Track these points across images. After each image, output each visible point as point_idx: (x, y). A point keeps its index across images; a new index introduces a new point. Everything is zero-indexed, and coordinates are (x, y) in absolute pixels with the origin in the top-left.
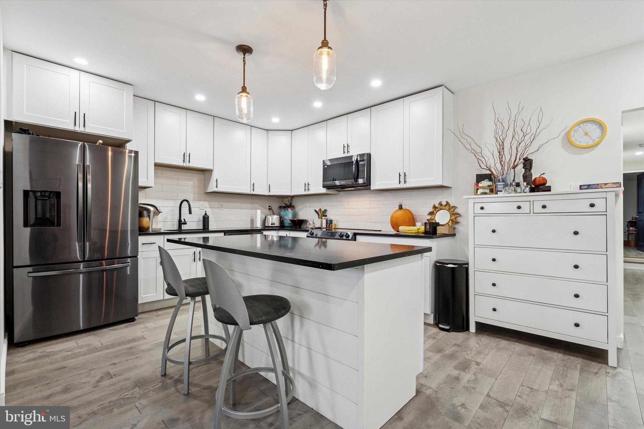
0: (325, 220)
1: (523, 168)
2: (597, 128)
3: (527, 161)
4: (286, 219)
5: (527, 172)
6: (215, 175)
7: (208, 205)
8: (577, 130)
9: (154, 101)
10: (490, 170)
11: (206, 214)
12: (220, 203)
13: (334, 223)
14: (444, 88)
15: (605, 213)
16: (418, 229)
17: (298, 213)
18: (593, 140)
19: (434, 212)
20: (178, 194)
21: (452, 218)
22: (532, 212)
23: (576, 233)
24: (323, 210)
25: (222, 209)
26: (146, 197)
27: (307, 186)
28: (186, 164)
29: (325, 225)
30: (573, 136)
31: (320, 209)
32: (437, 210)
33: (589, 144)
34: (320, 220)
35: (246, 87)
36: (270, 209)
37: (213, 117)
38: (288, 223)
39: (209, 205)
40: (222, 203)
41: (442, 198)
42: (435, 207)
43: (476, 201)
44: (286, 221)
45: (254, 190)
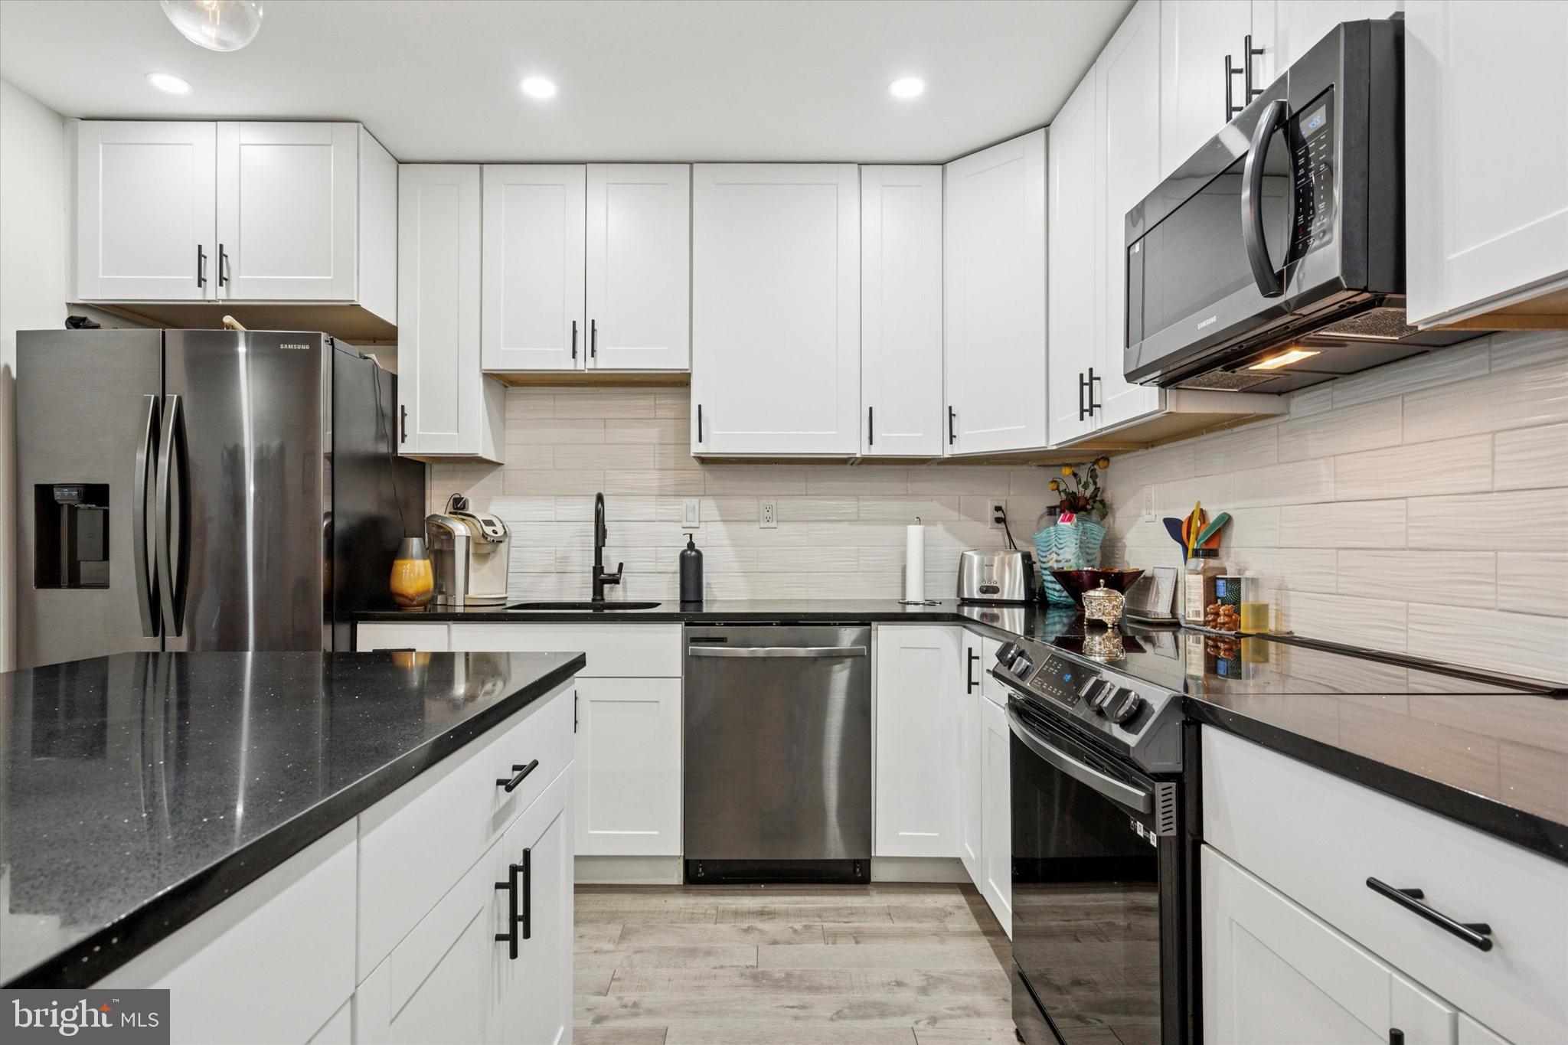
0: (1200, 578)
7: (717, 512)
9: (479, 164)
11: (691, 546)
12: (763, 502)
13: (1248, 598)
17: (1123, 538)
20: (605, 473)
24: (1212, 517)
25: (774, 524)
26: (504, 492)
28: (584, 365)
29: (1201, 609)
36: (998, 520)
37: (687, 166)
39: (719, 508)
40: (773, 502)
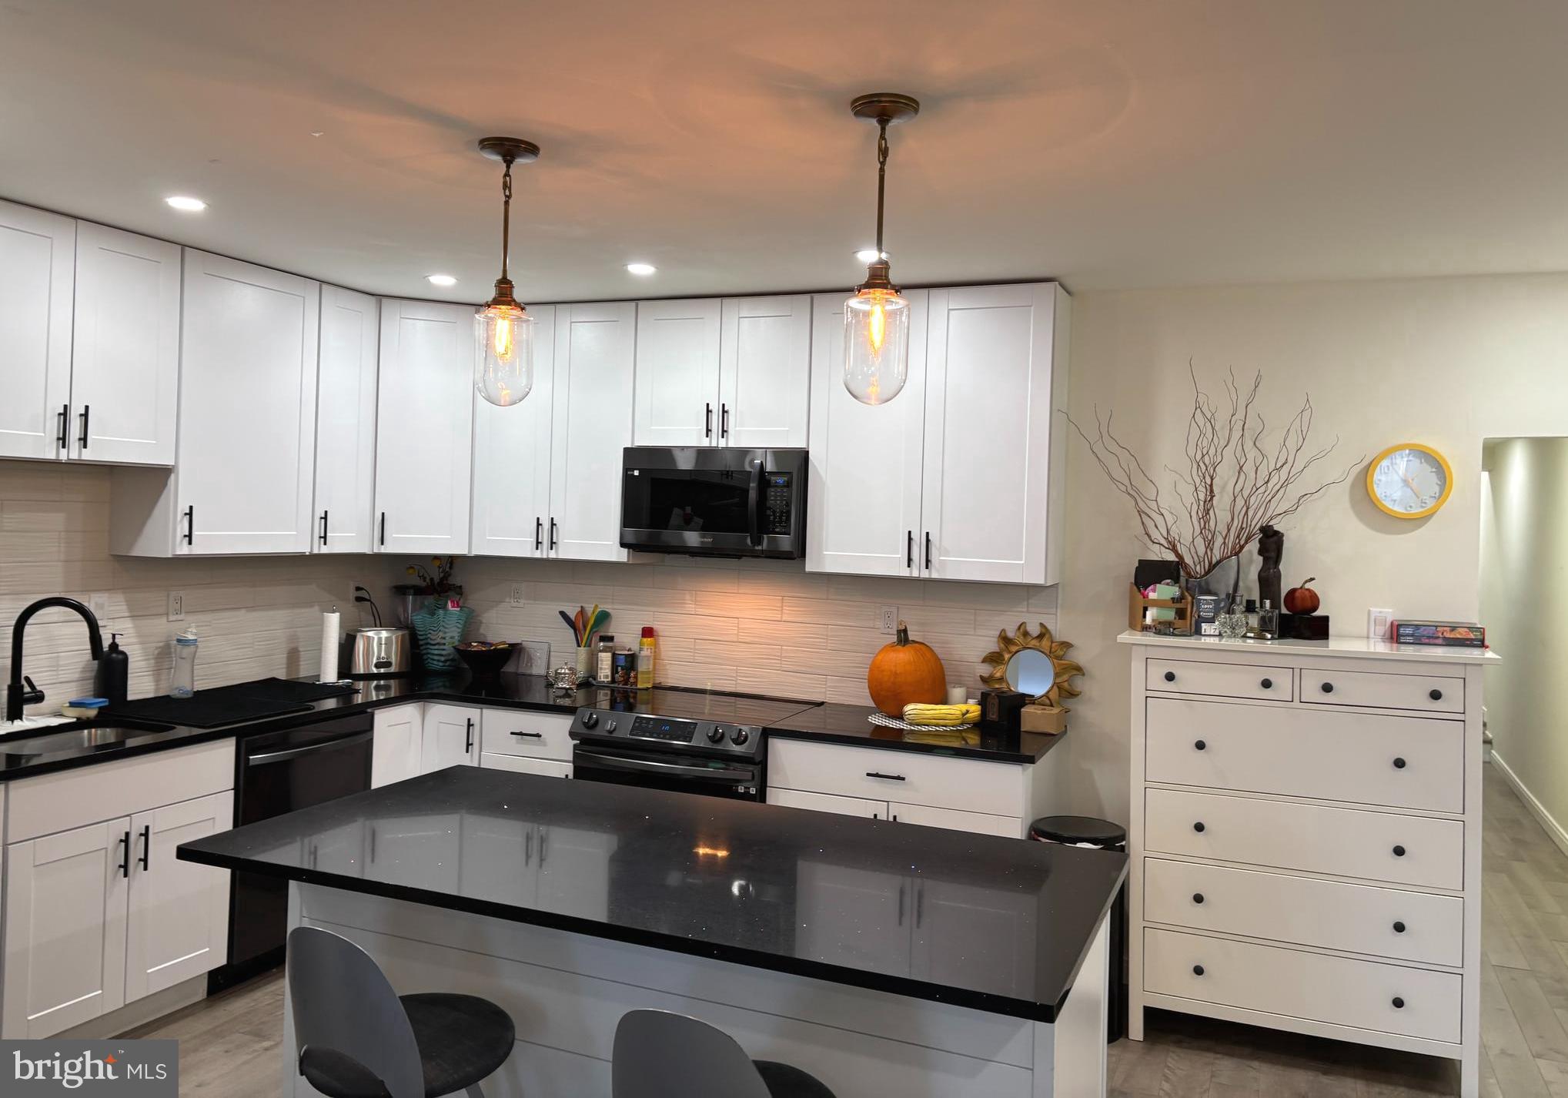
0: (609, 655)
1: (1260, 552)
2: (1432, 472)
3: (1272, 536)
4: (438, 644)
5: (1269, 569)
6: (183, 492)
7: (125, 607)
8: (1386, 469)
10: (1174, 549)
11: (114, 647)
12: (173, 594)
13: (642, 667)
14: (1058, 286)
15: (1461, 717)
16: (964, 715)
17: (481, 618)
18: (1422, 503)
19: (1003, 656)
21: (1059, 680)
22: (1296, 698)
23: (1400, 763)
24: (593, 616)
25: (178, 617)
27: (547, 530)
28: (70, 454)
29: (609, 674)
30: (1378, 484)
31: (582, 611)
32: (1014, 649)
33: (1414, 511)
34: (583, 650)
36: (359, 599)
37: (180, 247)
38: (443, 659)
39: (131, 605)
40: (182, 593)
41: (1028, 612)
42: (1005, 639)
43: (1152, 652)
44: (436, 652)
45: (325, 537)
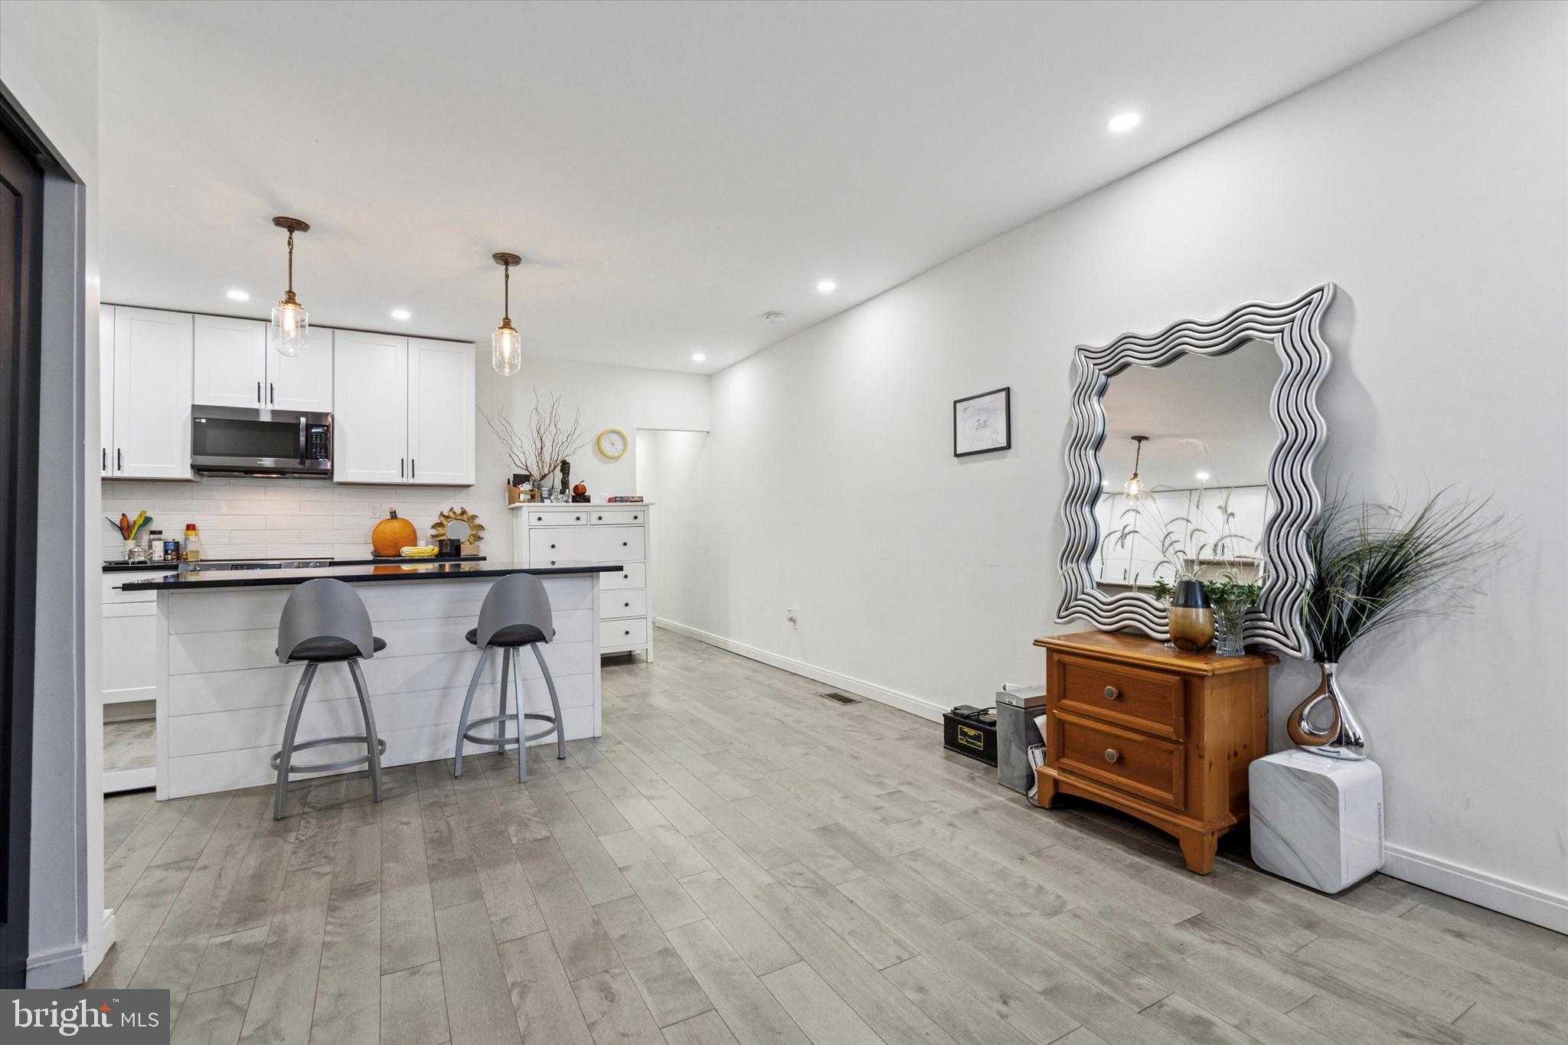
0: (160, 542)
1: (562, 471)
2: (620, 439)
3: (566, 464)
5: (565, 477)
8: (605, 438)
10: (527, 470)
15: (644, 525)
18: (618, 451)
19: (443, 523)
21: (472, 532)
22: (592, 523)
23: (625, 543)
27: (112, 458)
29: (162, 555)
30: (602, 442)
31: (125, 517)
32: (448, 520)
33: (616, 454)
34: (131, 542)
35: (294, 293)
41: (456, 502)
42: (443, 515)
43: (531, 509)
